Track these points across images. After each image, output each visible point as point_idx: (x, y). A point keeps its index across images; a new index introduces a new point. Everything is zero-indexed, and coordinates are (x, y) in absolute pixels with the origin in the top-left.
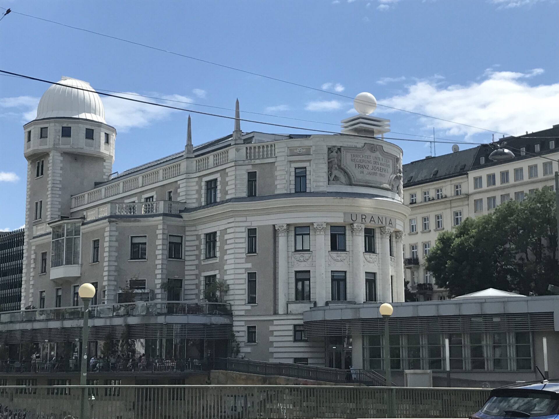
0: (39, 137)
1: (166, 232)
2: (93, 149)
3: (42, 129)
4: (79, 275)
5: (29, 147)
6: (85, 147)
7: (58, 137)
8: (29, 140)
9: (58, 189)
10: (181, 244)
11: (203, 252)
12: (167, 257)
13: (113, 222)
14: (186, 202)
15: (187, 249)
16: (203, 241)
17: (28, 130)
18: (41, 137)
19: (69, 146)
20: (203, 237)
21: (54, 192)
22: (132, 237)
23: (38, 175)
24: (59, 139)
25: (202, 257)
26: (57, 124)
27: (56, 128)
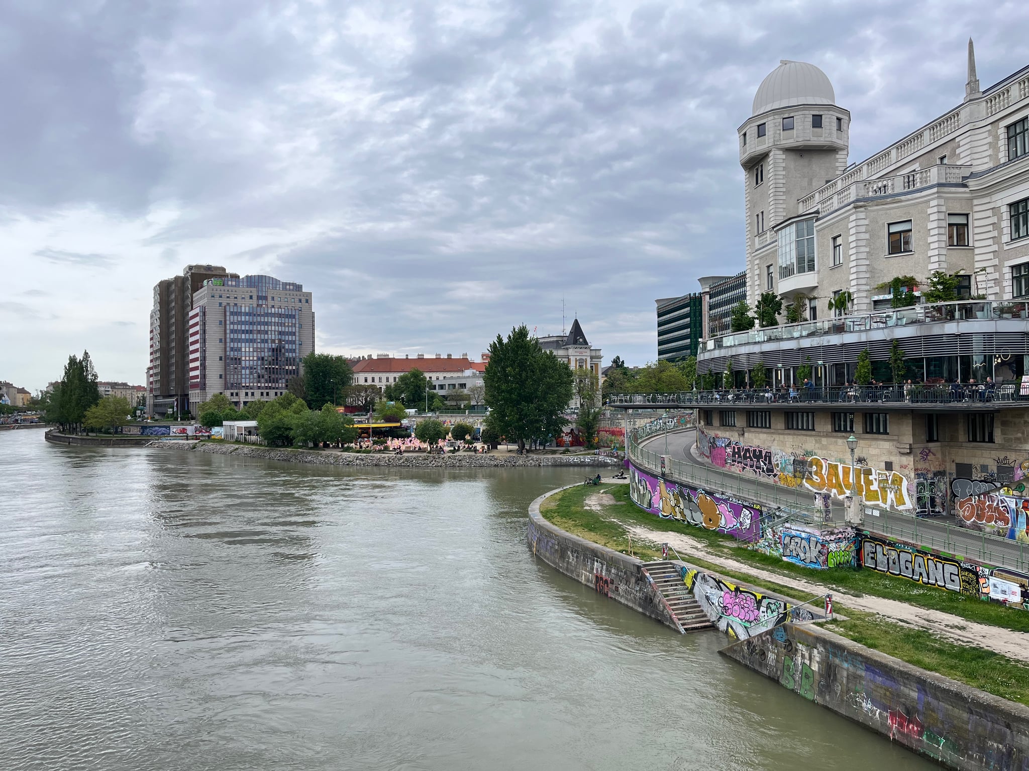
0: (756, 136)
1: (943, 209)
2: (822, 139)
3: (759, 126)
4: (816, 285)
5: (744, 152)
6: (813, 139)
7: (778, 132)
8: (745, 144)
9: (782, 194)
10: (967, 225)
11: (1007, 231)
12: (946, 244)
13: (861, 207)
14: (971, 165)
15: (977, 231)
16: (1006, 216)
17: (743, 132)
18: (759, 136)
19: (791, 141)
20: (1005, 209)
21: (777, 198)
22: (889, 224)
23: (757, 183)
24: (780, 134)
25: (1006, 238)
26: (776, 117)
27: (775, 121)
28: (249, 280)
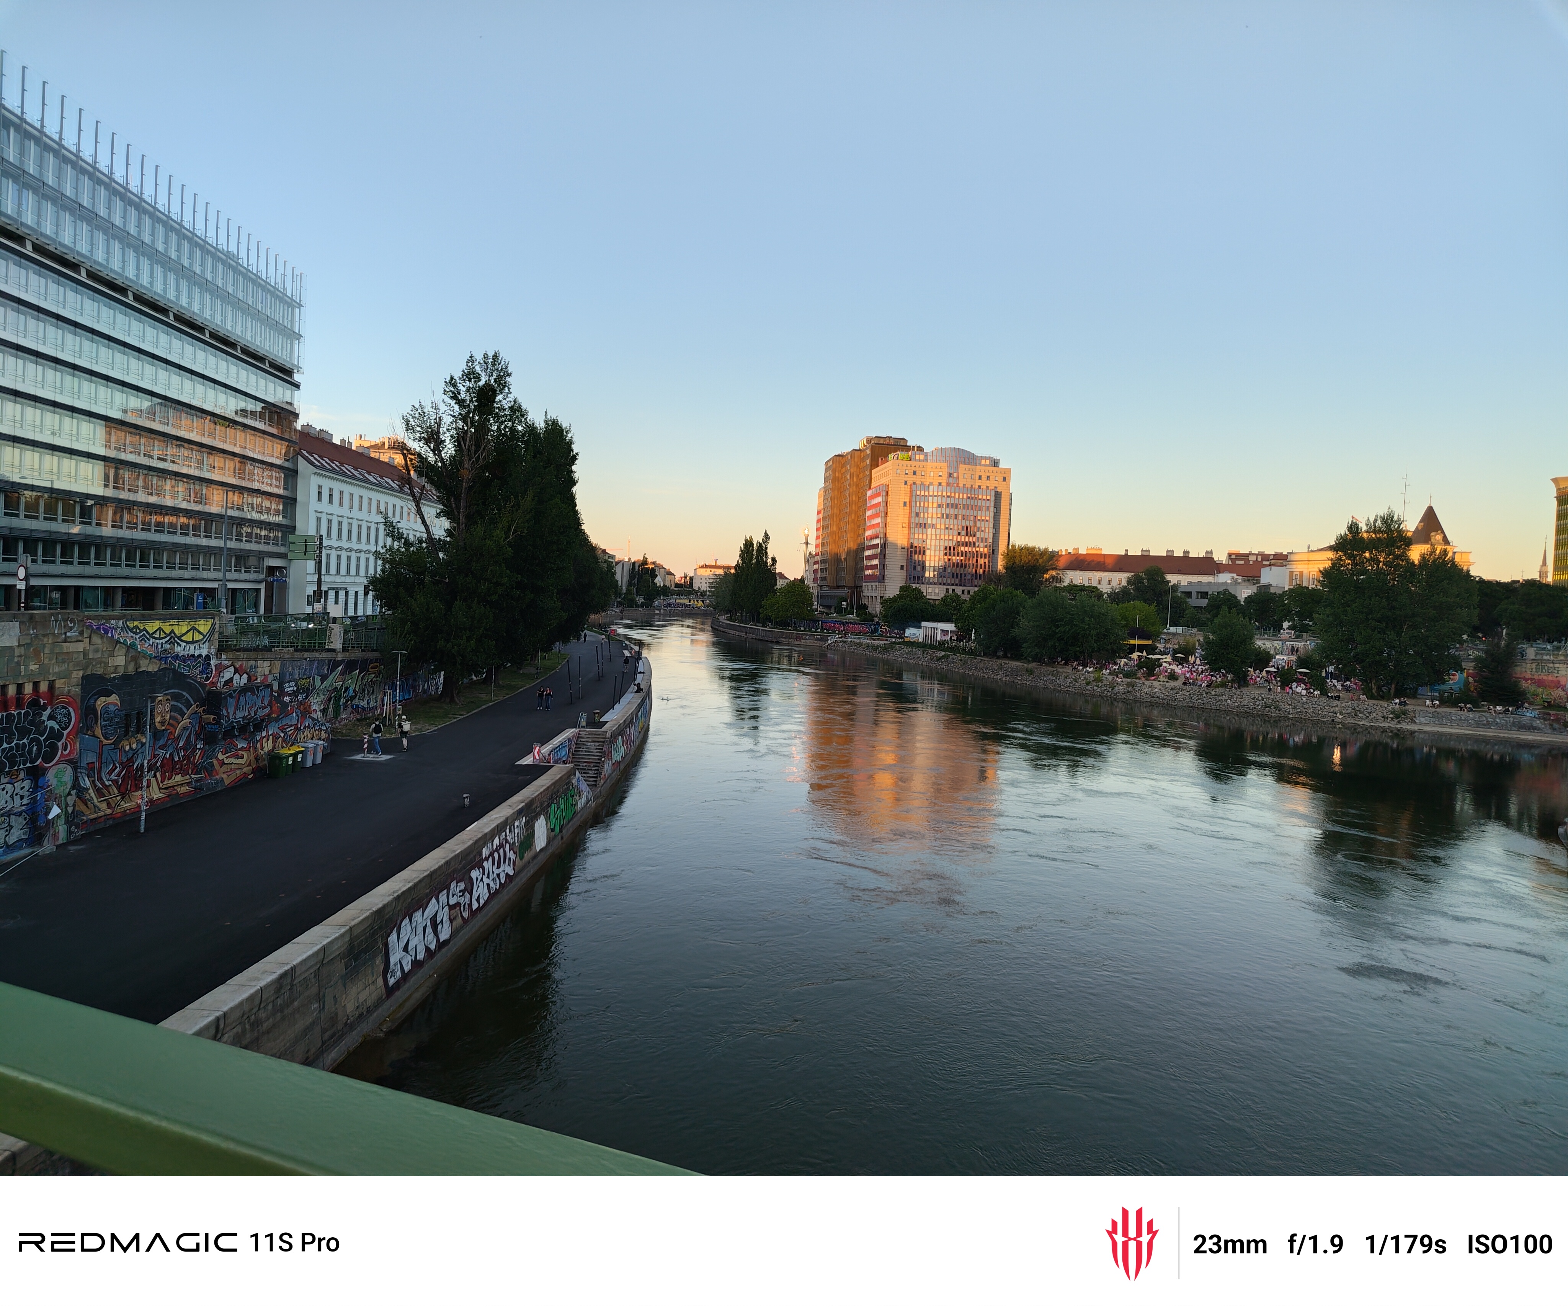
28: (939, 454)
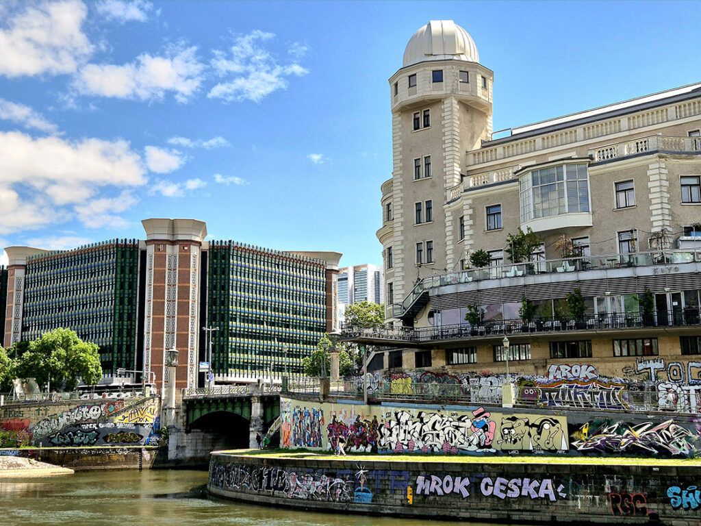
0: (432, 81)
4: (591, 225)
6: (482, 97)
9: (457, 142)
13: (663, 157)
19: (467, 93)
21: (455, 145)
22: (681, 177)
23: (417, 128)
24: (457, 84)
26: (454, 67)
27: (453, 71)
